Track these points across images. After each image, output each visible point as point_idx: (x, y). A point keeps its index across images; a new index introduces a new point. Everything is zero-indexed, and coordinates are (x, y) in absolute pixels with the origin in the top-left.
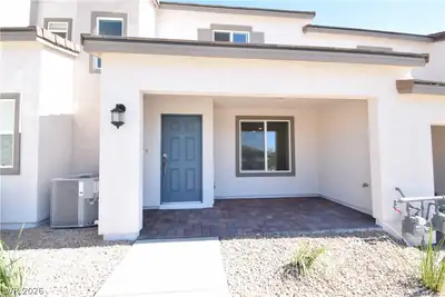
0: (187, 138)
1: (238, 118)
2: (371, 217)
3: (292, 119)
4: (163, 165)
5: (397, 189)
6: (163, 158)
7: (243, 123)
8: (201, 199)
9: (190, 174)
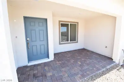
0: (40, 30)
1: (60, 21)
2: (112, 58)
3: (78, 23)
4: (27, 44)
5: (123, 50)
6: (27, 40)
7: (61, 24)
8: (48, 57)
9: (42, 47)
